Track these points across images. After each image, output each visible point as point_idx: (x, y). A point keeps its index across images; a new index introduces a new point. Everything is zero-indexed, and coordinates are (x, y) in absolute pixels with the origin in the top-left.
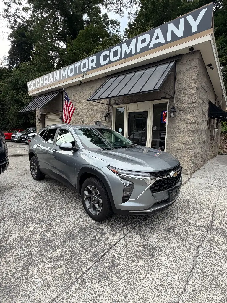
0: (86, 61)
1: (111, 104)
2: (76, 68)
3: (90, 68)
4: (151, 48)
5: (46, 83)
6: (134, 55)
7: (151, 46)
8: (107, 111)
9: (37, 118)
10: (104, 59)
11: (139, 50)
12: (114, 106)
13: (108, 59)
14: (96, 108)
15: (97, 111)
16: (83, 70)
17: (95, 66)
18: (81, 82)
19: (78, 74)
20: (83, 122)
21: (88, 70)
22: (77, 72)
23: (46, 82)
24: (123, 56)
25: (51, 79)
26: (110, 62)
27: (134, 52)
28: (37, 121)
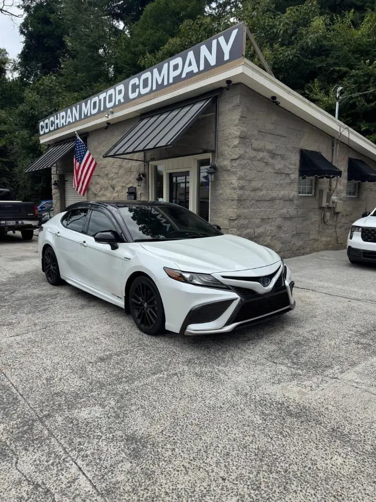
0: (111, 91)
1: (147, 160)
2: (100, 100)
3: (117, 103)
4: (185, 78)
5: (63, 124)
6: (167, 86)
7: (184, 76)
8: (142, 170)
9: (53, 181)
10: (133, 91)
11: (171, 81)
12: (151, 163)
13: (137, 90)
14: (129, 165)
15: (129, 171)
16: (109, 105)
17: (122, 101)
18: (108, 123)
19: (103, 111)
20: (114, 189)
21: (115, 106)
22: (102, 109)
23: (63, 121)
24: (154, 88)
25: (69, 117)
26: (140, 95)
27: (165, 83)
28: (53, 187)
